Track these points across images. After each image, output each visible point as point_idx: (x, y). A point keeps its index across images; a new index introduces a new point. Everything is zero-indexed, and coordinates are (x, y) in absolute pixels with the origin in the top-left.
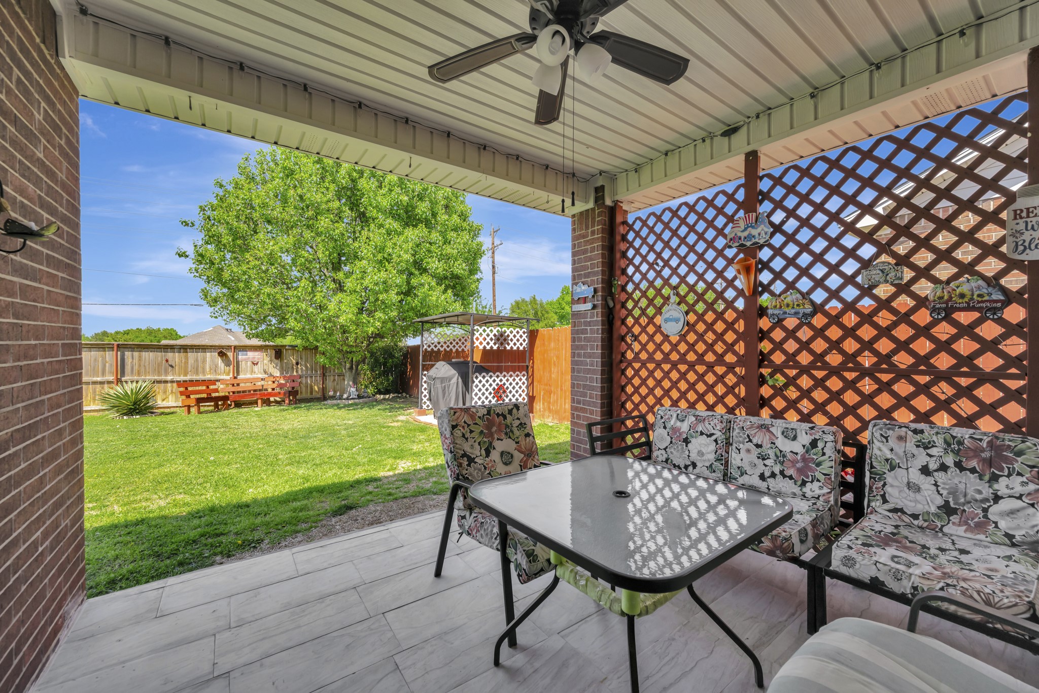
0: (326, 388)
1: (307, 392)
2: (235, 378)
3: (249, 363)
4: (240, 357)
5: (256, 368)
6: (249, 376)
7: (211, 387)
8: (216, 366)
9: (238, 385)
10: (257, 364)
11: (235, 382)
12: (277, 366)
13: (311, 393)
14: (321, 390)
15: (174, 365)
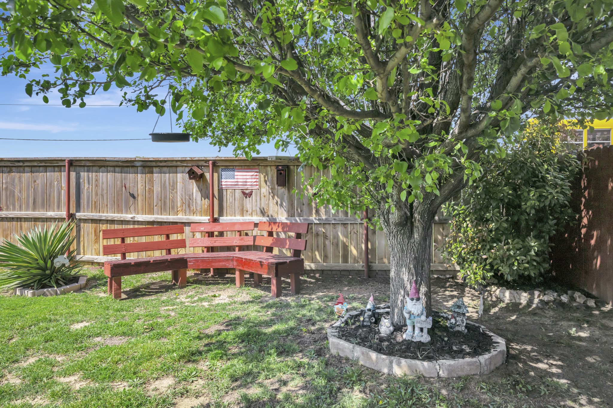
0: (374, 250)
1: (336, 256)
2: (215, 220)
3: (238, 194)
4: (224, 182)
5: (248, 203)
6: (238, 218)
7: (174, 237)
8: (191, 197)
9: (221, 234)
10: (250, 194)
11: (216, 229)
12: (282, 200)
13: (345, 259)
14: (363, 255)
15: (136, 195)
